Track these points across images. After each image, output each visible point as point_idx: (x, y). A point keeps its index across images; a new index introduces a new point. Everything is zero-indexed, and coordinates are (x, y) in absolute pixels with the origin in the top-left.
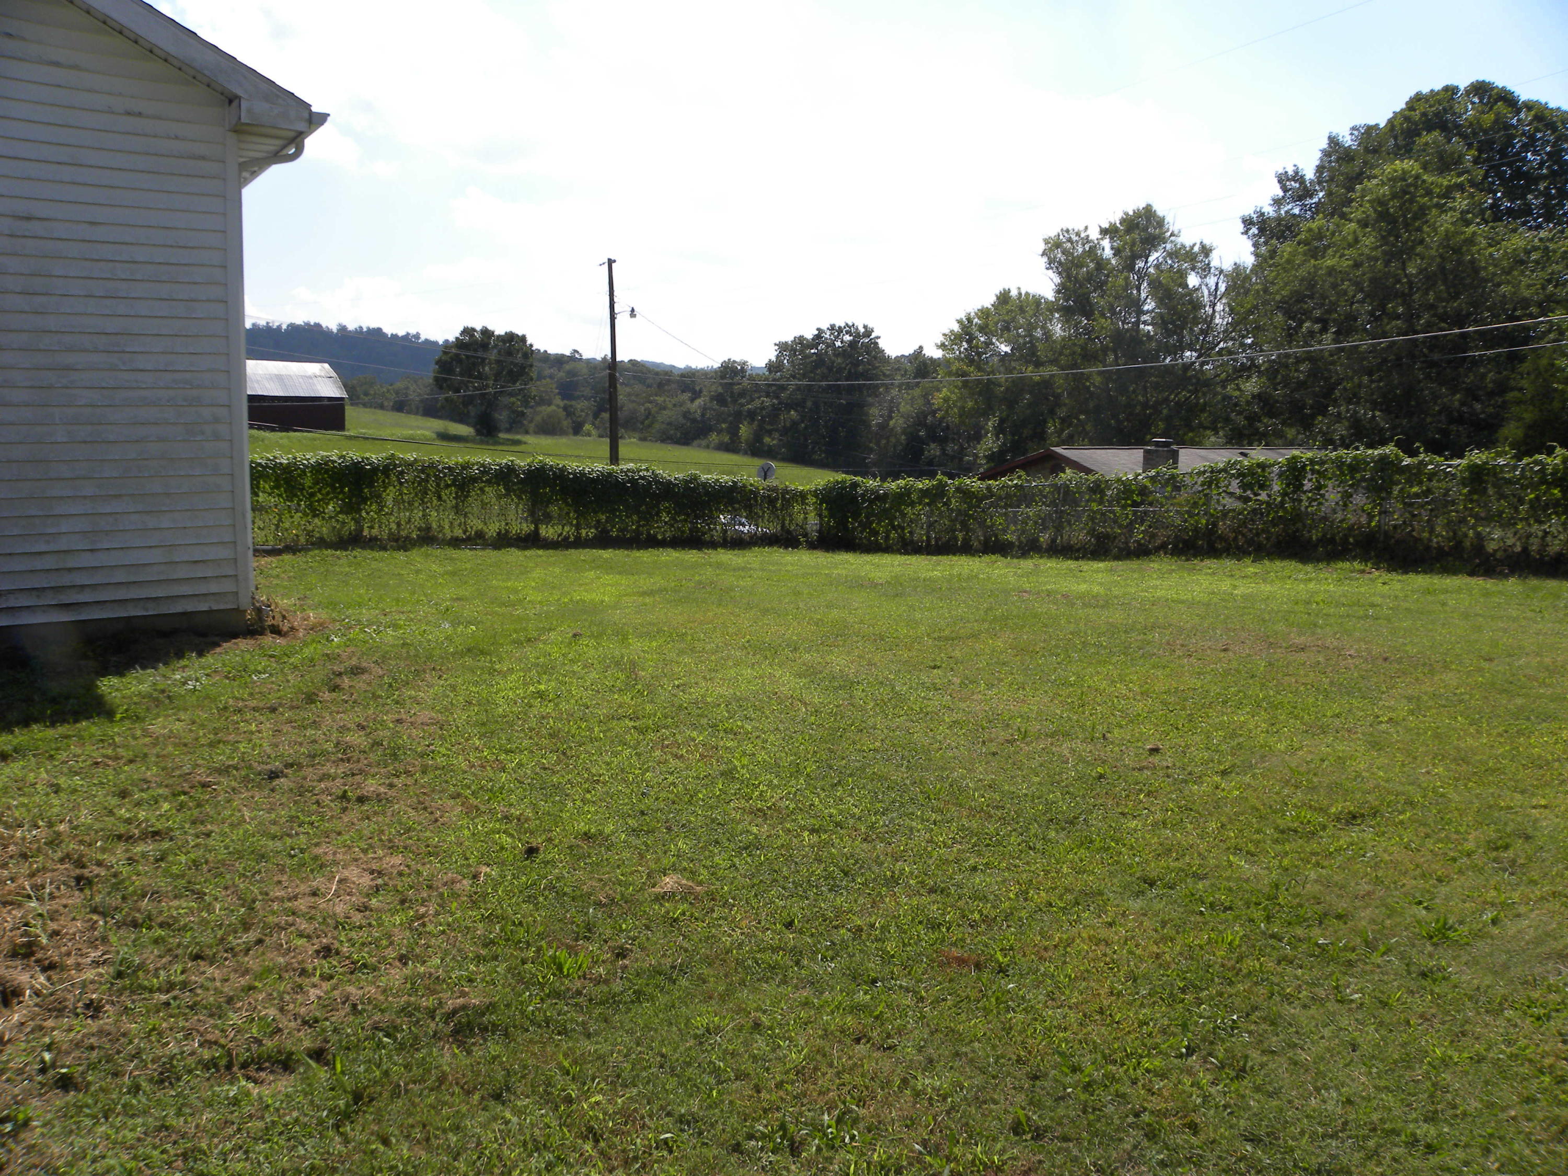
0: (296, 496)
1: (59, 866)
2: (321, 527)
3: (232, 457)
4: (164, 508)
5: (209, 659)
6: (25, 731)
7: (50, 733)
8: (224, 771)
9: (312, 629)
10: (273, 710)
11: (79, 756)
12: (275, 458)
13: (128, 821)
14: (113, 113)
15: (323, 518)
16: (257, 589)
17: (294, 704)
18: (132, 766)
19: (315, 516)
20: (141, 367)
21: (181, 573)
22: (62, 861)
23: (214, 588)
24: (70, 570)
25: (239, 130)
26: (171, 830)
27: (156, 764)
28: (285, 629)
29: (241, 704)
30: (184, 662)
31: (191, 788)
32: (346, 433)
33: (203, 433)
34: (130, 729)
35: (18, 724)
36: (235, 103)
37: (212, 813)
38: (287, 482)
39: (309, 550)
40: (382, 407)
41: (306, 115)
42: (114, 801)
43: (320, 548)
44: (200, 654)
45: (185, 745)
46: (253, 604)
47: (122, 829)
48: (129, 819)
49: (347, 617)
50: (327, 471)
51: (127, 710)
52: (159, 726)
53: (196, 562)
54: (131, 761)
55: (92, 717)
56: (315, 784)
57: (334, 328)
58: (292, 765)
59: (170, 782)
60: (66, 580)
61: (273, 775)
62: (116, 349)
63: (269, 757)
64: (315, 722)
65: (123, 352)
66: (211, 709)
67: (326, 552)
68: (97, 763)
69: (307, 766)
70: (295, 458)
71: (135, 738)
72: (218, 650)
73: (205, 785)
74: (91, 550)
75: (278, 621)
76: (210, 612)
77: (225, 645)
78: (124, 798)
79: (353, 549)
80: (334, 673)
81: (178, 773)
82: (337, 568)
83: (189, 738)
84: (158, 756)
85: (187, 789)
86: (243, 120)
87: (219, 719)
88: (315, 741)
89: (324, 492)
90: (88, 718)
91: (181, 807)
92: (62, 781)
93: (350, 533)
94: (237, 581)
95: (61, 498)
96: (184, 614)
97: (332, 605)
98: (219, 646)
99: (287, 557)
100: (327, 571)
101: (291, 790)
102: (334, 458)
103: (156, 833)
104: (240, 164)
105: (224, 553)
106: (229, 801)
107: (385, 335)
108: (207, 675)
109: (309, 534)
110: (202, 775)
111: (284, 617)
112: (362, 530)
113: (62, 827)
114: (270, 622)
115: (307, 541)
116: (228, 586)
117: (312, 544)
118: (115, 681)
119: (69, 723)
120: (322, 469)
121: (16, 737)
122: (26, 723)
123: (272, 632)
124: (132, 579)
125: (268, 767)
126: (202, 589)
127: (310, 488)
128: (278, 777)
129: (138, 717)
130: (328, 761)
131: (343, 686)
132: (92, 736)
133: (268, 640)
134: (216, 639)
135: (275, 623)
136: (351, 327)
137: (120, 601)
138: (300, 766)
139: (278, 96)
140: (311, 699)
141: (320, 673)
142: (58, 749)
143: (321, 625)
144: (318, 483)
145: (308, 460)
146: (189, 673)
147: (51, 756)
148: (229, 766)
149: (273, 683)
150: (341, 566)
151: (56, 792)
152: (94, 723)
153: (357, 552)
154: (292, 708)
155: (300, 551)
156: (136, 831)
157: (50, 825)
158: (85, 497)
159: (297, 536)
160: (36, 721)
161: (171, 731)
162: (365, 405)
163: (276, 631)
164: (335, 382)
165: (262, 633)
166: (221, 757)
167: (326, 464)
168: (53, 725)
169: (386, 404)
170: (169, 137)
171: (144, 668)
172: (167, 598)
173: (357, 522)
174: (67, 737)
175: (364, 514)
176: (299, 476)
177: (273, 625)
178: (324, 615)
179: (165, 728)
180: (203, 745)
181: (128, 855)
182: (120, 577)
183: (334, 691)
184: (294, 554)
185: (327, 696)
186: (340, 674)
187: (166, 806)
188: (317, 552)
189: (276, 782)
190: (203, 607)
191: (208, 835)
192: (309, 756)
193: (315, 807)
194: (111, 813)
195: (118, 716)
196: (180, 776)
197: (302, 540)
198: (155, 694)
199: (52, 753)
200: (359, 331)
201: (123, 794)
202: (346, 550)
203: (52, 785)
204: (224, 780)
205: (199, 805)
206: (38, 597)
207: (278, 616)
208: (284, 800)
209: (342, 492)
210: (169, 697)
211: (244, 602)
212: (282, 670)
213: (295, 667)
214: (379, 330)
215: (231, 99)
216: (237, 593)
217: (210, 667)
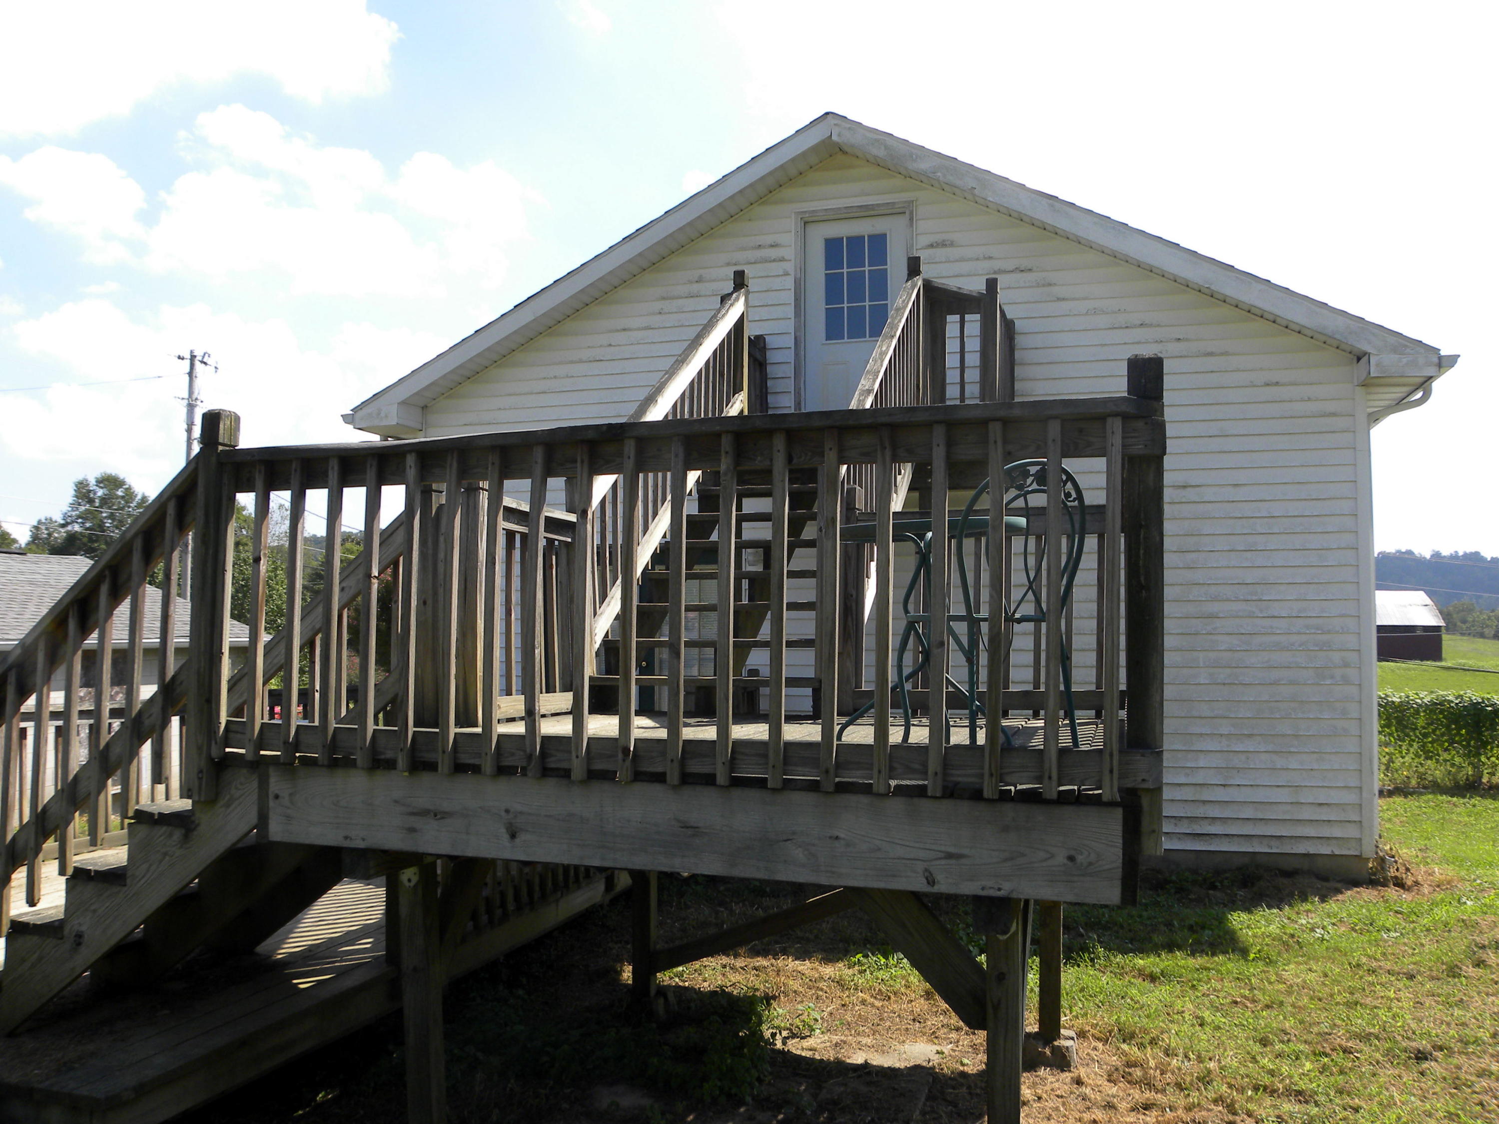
0: (1408, 735)
1: (1212, 1107)
2: (1437, 771)
3: (1360, 702)
4: (1292, 750)
5: (1332, 905)
6: (1170, 956)
7: (1191, 962)
8: (1366, 1038)
9: (1438, 886)
10: (1411, 977)
11: (1219, 991)
12: (1387, 696)
13: (1271, 1073)
14: (1255, 386)
15: (1437, 761)
16: (1380, 837)
17: (1434, 974)
18: (1268, 1011)
19: (1427, 758)
20: (1276, 614)
21: (1306, 814)
22: (1215, 1101)
23: (1337, 832)
24: (1204, 802)
25: (1367, 384)
26: (1316, 1093)
27: (1293, 1015)
28: (1409, 883)
29: (1374, 964)
30: (1308, 906)
31: (1332, 1050)
32: (1443, 664)
33: (1332, 677)
34: (1264, 971)
35: (1163, 947)
36: (1365, 359)
37: (1358, 1085)
38: (1399, 721)
39: (1422, 794)
40: (1482, 636)
41: (1436, 360)
42: (1257, 1048)
43: (1433, 793)
44: (1323, 899)
45: (1320, 1000)
46: (1377, 853)
47: (1267, 1080)
48: (1273, 1070)
49: (1478, 877)
50: (1442, 712)
51: (1259, 951)
52: (1292, 972)
53: (1320, 804)
54: (1268, 1007)
55: (1228, 952)
56: (1474, 1078)
57: (1428, 555)
58: (1441, 1049)
59: (1309, 1037)
60: (1200, 811)
61: (1421, 1056)
62: (1254, 598)
63: (1414, 1033)
64: (1461, 1001)
65: (1260, 600)
66: (1342, 964)
67: (1440, 798)
68: (1236, 1003)
69: (1460, 1053)
70: (1408, 697)
71: (1270, 983)
72: (1340, 897)
73: (1346, 1051)
74: (1224, 786)
75: (1401, 874)
76: (1333, 856)
77: (1349, 893)
78: (1265, 1046)
79: (1471, 797)
80: (1476, 945)
81: (1315, 1029)
82: (1454, 817)
83: (1324, 992)
84: (1293, 1005)
85: (1328, 1050)
86: (1372, 375)
87: (1353, 978)
88: (1464, 1024)
89: (1438, 733)
90: (1225, 952)
91: (1323, 1069)
92: (1207, 1015)
93: (1467, 779)
94: (1361, 826)
95: (1201, 735)
96: (1307, 855)
97: (1458, 861)
98: (1341, 893)
99: (1398, 800)
100: (1443, 818)
101: (1444, 1079)
102: (1451, 698)
103: (1299, 1093)
104: (1370, 415)
105: (1350, 798)
106: (1374, 1075)
107: (1483, 559)
108: (1334, 924)
109: (1421, 776)
110: (1340, 1038)
111: (1408, 870)
112: (1481, 777)
113: (1212, 1065)
114: (1392, 872)
115: (1418, 783)
116: (1351, 832)
117: (1425, 787)
118: (1244, 916)
119: (1207, 955)
120: (1436, 708)
121: (1163, 961)
122: (1170, 947)
123: (1395, 885)
124: (1260, 815)
125: (1414, 1044)
126: (1326, 832)
127: (1424, 728)
128: (1427, 1059)
129: (1271, 961)
130: (1484, 1052)
131: (1490, 962)
132: (1229, 972)
133: (1392, 892)
134: (1339, 885)
135: (1397, 874)
136: (1446, 552)
137: (1247, 835)
138: (1451, 1052)
139: (1406, 346)
140: (1453, 971)
141: (1460, 942)
142: (1199, 980)
143: (1449, 883)
144: (1432, 724)
145: (1422, 699)
146: (1315, 919)
147: (1193, 986)
148: (1370, 1034)
149: (1405, 944)
150: (1459, 814)
151: (1201, 1025)
152: (1229, 959)
153: (1476, 800)
154: (1432, 978)
155: (1411, 794)
156: (1281, 1086)
157: (1200, 1059)
158: (1221, 735)
159: (1408, 777)
160: (1180, 948)
161: (1305, 981)
162: (1462, 634)
163: (1399, 884)
164: (1430, 610)
165: (1385, 885)
166: (1360, 1023)
167: (1441, 704)
168: (1193, 954)
169: (1486, 631)
170: (1302, 400)
171: (1270, 907)
172: (1292, 837)
173: (1475, 767)
174: (1208, 969)
175: (1483, 759)
176: (1413, 715)
177: (1396, 877)
178: (1450, 872)
179: (1297, 976)
180: (1338, 1004)
181: (1277, 1112)
182: (1248, 813)
183: (1478, 965)
184: (1406, 797)
185: (1471, 971)
186: (1483, 947)
187: (1308, 1066)
188: (1430, 796)
189: (1425, 1065)
190: (1325, 850)
191: (1356, 1110)
192: (1461, 1041)
193: (1478, 1108)
194: (1254, 1060)
195: (1252, 956)
196: (1319, 1034)
197: (1414, 782)
198: (1285, 938)
199: (1195, 983)
200: (1455, 557)
201: (1264, 1042)
202: (1464, 797)
203: (1197, 1017)
204: (1366, 1048)
205: (1342, 1072)
206: (1176, 825)
207: (1402, 869)
208: (1438, 1089)
209: (1458, 734)
210: (1298, 942)
211: (1368, 851)
212: (1413, 930)
213: (1428, 930)
214: (1477, 554)
215: (1360, 357)
216: (1360, 839)
217: (1335, 915)
